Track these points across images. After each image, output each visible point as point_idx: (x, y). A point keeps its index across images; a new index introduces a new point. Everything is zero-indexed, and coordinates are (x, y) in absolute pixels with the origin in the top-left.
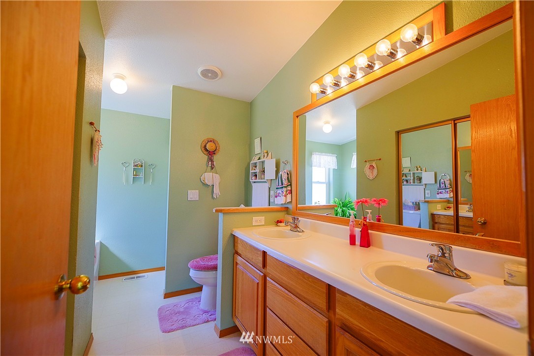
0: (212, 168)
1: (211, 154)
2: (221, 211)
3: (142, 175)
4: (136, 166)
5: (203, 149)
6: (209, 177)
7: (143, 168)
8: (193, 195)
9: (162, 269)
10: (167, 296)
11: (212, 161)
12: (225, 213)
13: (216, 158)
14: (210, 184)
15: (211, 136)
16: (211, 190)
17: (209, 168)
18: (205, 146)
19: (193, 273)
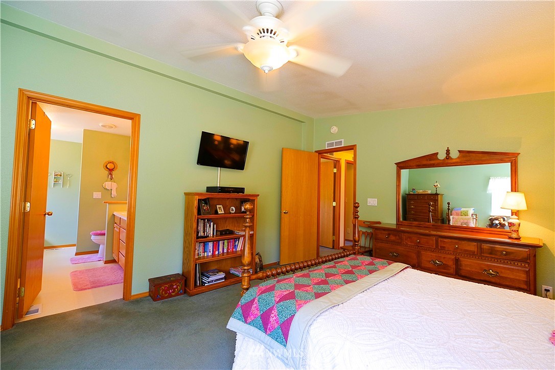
0: (111, 179)
1: (111, 170)
2: (107, 202)
3: (61, 182)
4: (56, 175)
5: (105, 168)
6: (108, 185)
7: (62, 177)
8: (97, 195)
9: (74, 245)
10: (77, 254)
11: (111, 175)
12: (110, 203)
13: (114, 173)
14: (109, 189)
15: (111, 160)
16: (110, 193)
17: (109, 179)
18: (107, 166)
19: (93, 237)
